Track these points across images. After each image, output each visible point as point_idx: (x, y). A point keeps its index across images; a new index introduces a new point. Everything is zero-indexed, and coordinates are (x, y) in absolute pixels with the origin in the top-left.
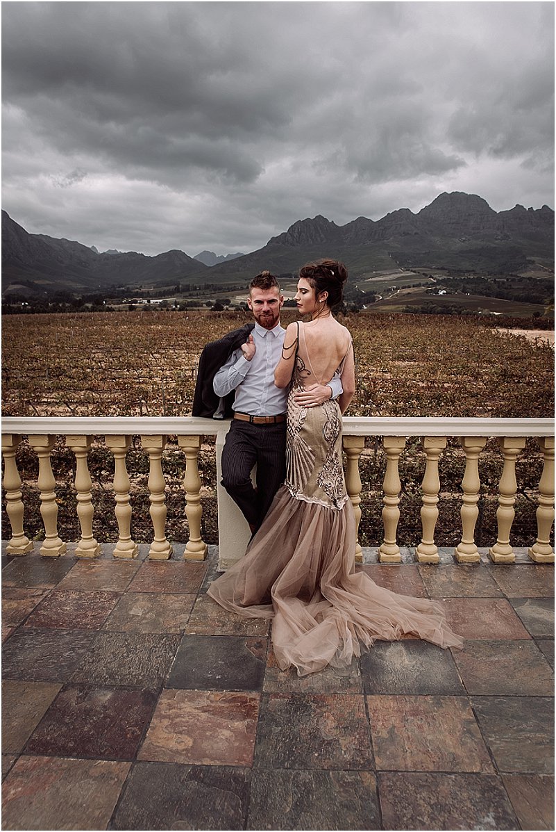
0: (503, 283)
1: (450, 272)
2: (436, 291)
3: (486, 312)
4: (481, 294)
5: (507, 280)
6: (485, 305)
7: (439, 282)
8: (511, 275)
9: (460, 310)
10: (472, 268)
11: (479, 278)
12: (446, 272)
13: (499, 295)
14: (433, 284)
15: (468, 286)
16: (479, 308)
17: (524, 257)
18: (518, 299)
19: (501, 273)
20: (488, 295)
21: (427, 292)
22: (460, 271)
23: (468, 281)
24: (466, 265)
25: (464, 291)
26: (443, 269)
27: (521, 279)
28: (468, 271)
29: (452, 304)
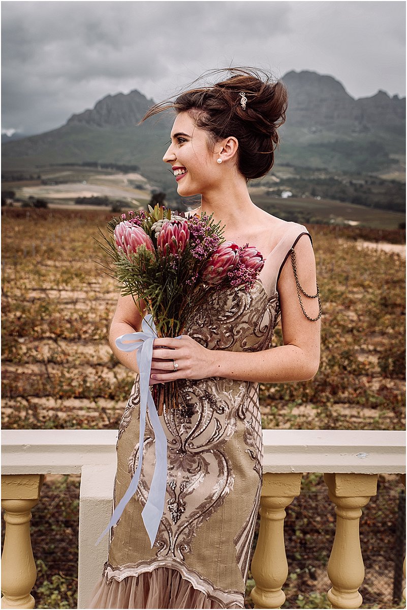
0: (361, 186)
1: (297, 170)
2: (279, 193)
3: (339, 220)
4: (333, 198)
5: (366, 182)
6: (339, 212)
7: (283, 182)
8: (371, 177)
9: (308, 217)
10: (322, 166)
11: (332, 179)
12: (291, 169)
13: (356, 201)
14: (276, 184)
15: (318, 188)
16: (332, 216)
17: (386, 155)
18: (378, 206)
19: (359, 174)
20: (343, 200)
21: (268, 193)
22: (308, 169)
23: (319, 182)
24: (315, 162)
25: (314, 194)
26: (288, 165)
27: (383, 182)
28: (318, 170)
29: (298, 210)
